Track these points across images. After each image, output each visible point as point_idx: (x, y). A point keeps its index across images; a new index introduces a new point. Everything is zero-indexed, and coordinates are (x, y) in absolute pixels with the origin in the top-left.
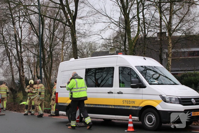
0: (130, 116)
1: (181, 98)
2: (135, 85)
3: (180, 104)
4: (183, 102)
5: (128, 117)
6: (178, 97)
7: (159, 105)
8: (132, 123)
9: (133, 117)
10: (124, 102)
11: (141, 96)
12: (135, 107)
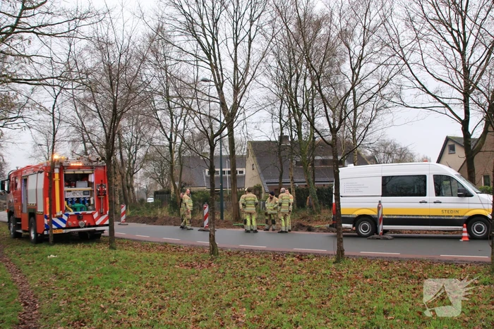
10: (444, 211)
11: (467, 205)
12: (459, 216)
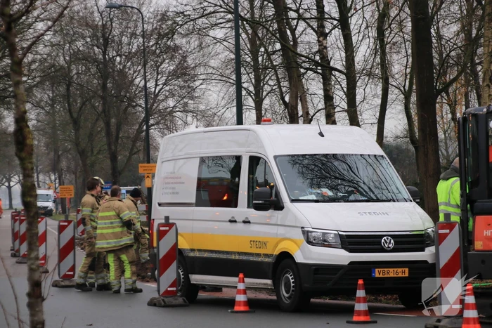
0: (241, 275)
1: (346, 235)
2: (261, 202)
3: (342, 248)
4: (350, 243)
5: (236, 279)
6: (340, 233)
7: (299, 251)
8: (244, 292)
9: (247, 280)
10: (252, 243)
12: (268, 256)
